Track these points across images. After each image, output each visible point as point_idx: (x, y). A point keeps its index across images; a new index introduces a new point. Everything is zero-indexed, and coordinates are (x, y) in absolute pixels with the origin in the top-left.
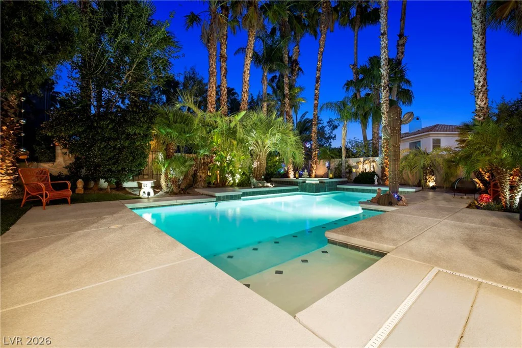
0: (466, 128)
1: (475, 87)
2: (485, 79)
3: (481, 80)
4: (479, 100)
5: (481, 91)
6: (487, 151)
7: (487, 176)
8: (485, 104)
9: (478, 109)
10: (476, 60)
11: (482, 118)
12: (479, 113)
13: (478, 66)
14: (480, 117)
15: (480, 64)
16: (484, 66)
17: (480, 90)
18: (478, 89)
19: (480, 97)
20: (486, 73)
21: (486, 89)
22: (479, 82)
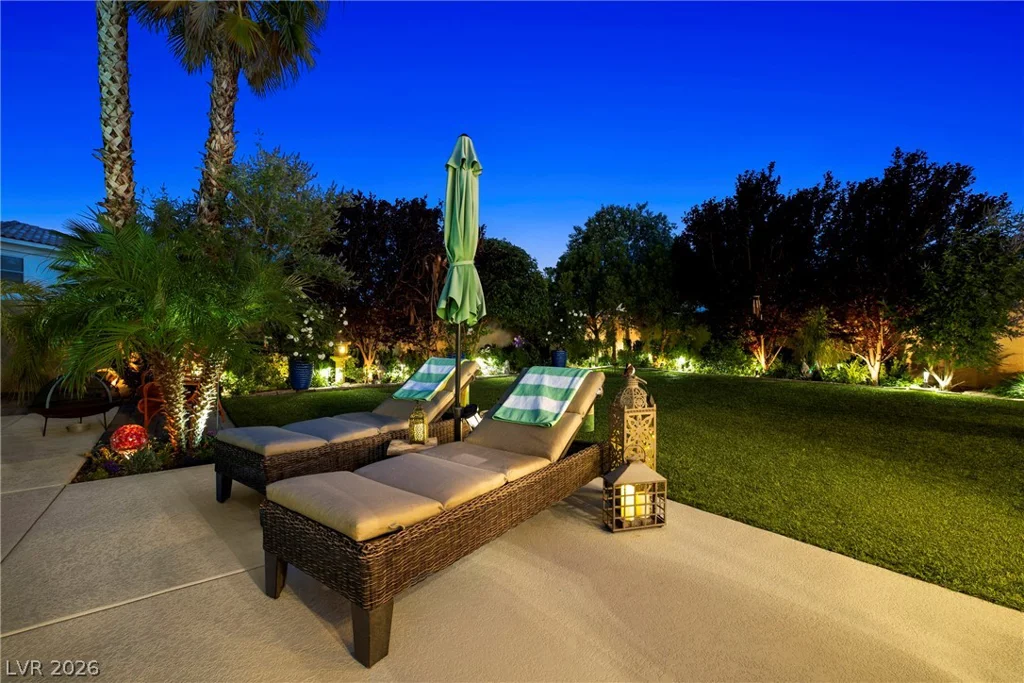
0: (83, 239)
1: (105, 144)
2: (126, 133)
3: (119, 130)
4: (114, 178)
5: (119, 158)
6: (131, 308)
7: (133, 360)
8: (127, 191)
9: (111, 198)
10: (106, 77)
11: (120, 223)
12: (114, 209)
13: (109, 93)
14: (117, 219)
15: (115, 90)
16: (123, 101)
17: (115, 155)
18: (111, 151)
19: (115, 171)
20: (129, 120)
21: (129, 157)
22: (113, 132)
